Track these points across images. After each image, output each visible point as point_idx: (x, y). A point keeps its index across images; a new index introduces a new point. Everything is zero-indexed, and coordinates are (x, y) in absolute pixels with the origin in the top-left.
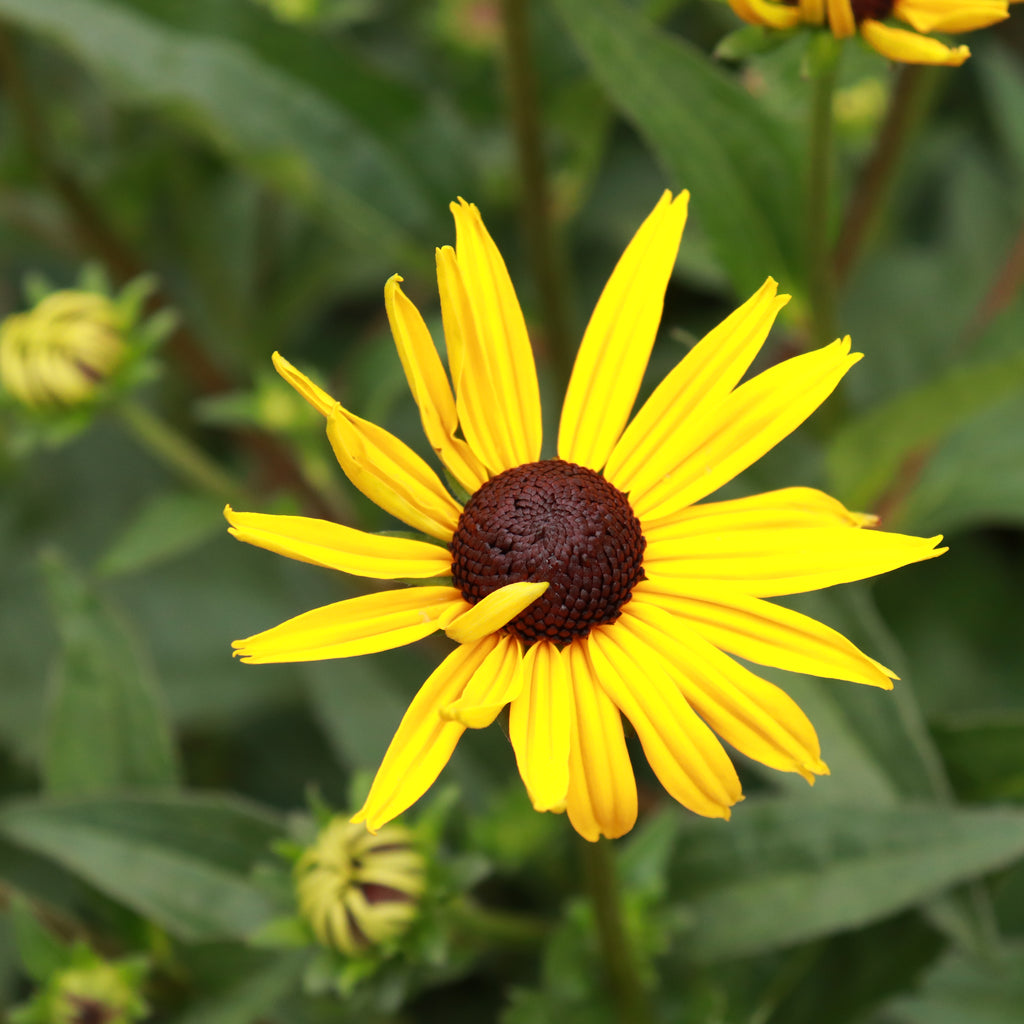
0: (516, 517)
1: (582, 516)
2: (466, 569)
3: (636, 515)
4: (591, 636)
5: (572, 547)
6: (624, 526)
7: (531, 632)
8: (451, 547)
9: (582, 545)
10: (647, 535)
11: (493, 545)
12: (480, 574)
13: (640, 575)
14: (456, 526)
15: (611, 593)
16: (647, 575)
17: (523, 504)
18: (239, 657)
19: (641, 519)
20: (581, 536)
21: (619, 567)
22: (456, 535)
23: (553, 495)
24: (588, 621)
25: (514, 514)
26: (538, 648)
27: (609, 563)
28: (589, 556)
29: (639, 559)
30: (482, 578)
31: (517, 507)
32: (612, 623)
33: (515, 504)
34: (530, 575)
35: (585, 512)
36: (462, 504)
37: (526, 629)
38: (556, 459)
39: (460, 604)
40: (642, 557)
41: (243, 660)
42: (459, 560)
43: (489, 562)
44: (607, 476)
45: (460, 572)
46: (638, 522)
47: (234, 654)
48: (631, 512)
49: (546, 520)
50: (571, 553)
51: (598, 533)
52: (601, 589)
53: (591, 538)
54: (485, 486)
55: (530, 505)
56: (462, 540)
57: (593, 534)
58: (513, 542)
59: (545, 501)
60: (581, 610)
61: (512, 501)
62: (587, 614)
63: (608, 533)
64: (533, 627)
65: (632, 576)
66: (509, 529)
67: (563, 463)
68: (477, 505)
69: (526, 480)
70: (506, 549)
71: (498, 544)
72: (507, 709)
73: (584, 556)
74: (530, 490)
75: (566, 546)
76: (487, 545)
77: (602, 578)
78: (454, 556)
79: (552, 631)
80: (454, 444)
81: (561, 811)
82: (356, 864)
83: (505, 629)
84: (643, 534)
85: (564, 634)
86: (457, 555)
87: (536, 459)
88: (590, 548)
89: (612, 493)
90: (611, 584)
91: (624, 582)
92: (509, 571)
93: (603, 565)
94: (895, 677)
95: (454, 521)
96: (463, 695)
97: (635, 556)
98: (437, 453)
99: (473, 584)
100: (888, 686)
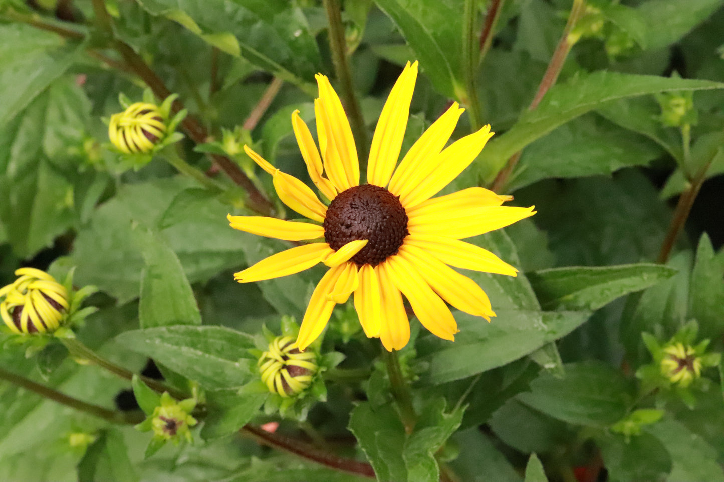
0: (352, 212)
1: (381, 210)
2: (331, 235)
3: (403, 205)
4: (387, 261)
5: (377, 224)
6: (399, 213)
7: (361, 261)
8: (324, 225)
9: (380, 223)
10: (408, 215)
11: (342, 225)
12: (338, 237)
13: (407, 233)
14: (325, 216)
15: (395, 242)
16: (410, 232)
17: (354, 206)
18: (237, 280)
19: (405, 208)
20: (381, 219)
21: (398, 231)
22: (326, 220)
23: (367, 201)
24: (385, 255)
25: (351, 211)
26: (364, 267)
27: (393, 230)
28: (385, 227)
29: (406, 226)
30: (338, 239)
31: (352, 208)
32: (396, 255)
33: (351, 206)
34: (359, 236)
35: (382, 208)
36: (327, 205)
37: (359, 260)
38: (367, 184)
39: (330, 250)
40: (407, 225)
41: (239, 281)
42: (328, 231)
43: (341, 232)
44: (389, 190)
45: (328, 236)
46: (404, 209)
47: (235, 279)
48: (401, 205)
49: (364, 213)
50: (376, 226)
51: (388, 217)
52: (390, 240)
53: (385, 220)
54: (336, 198)
55: (357, 206)
56: (328, 222)
57: (386, 218)
58: (351, 223)
59: (364, 204)
60: (382, 251)
61: (349, 205)
62: (385, 252)
63: (392, 216)
64: (361, 259)
65: (403, 234)
66: (349, 218)
67: (370, 185)
68: (334, 207)
69: (355, 195)
70: (348, 227)
71: (345, 224)
72: (352, 295)
73: (382, 228)
74: (357, 200)
75: (374, 224)
76: (340, 225)
77: (390, 236)
78: (325, 230)
79: (370, 260)
80: (323, 181)
81: (378, 337)
82: (285, 358)
83: (349, 260)
84: (407, 215)
85: (375, 261)
86: (327, 229)
87: (357, 184)
88: (385, 224)
89: (392, 198)
90: (395, 238)
91: (400, 237)
92: (350, 236)
93: (391, 231)
94: (517, 271)
95: (324, 214)
96: (334, 290)
97: (404, 225)
98: (315, 184)
99: (335, 242)
100: (515, 275)
